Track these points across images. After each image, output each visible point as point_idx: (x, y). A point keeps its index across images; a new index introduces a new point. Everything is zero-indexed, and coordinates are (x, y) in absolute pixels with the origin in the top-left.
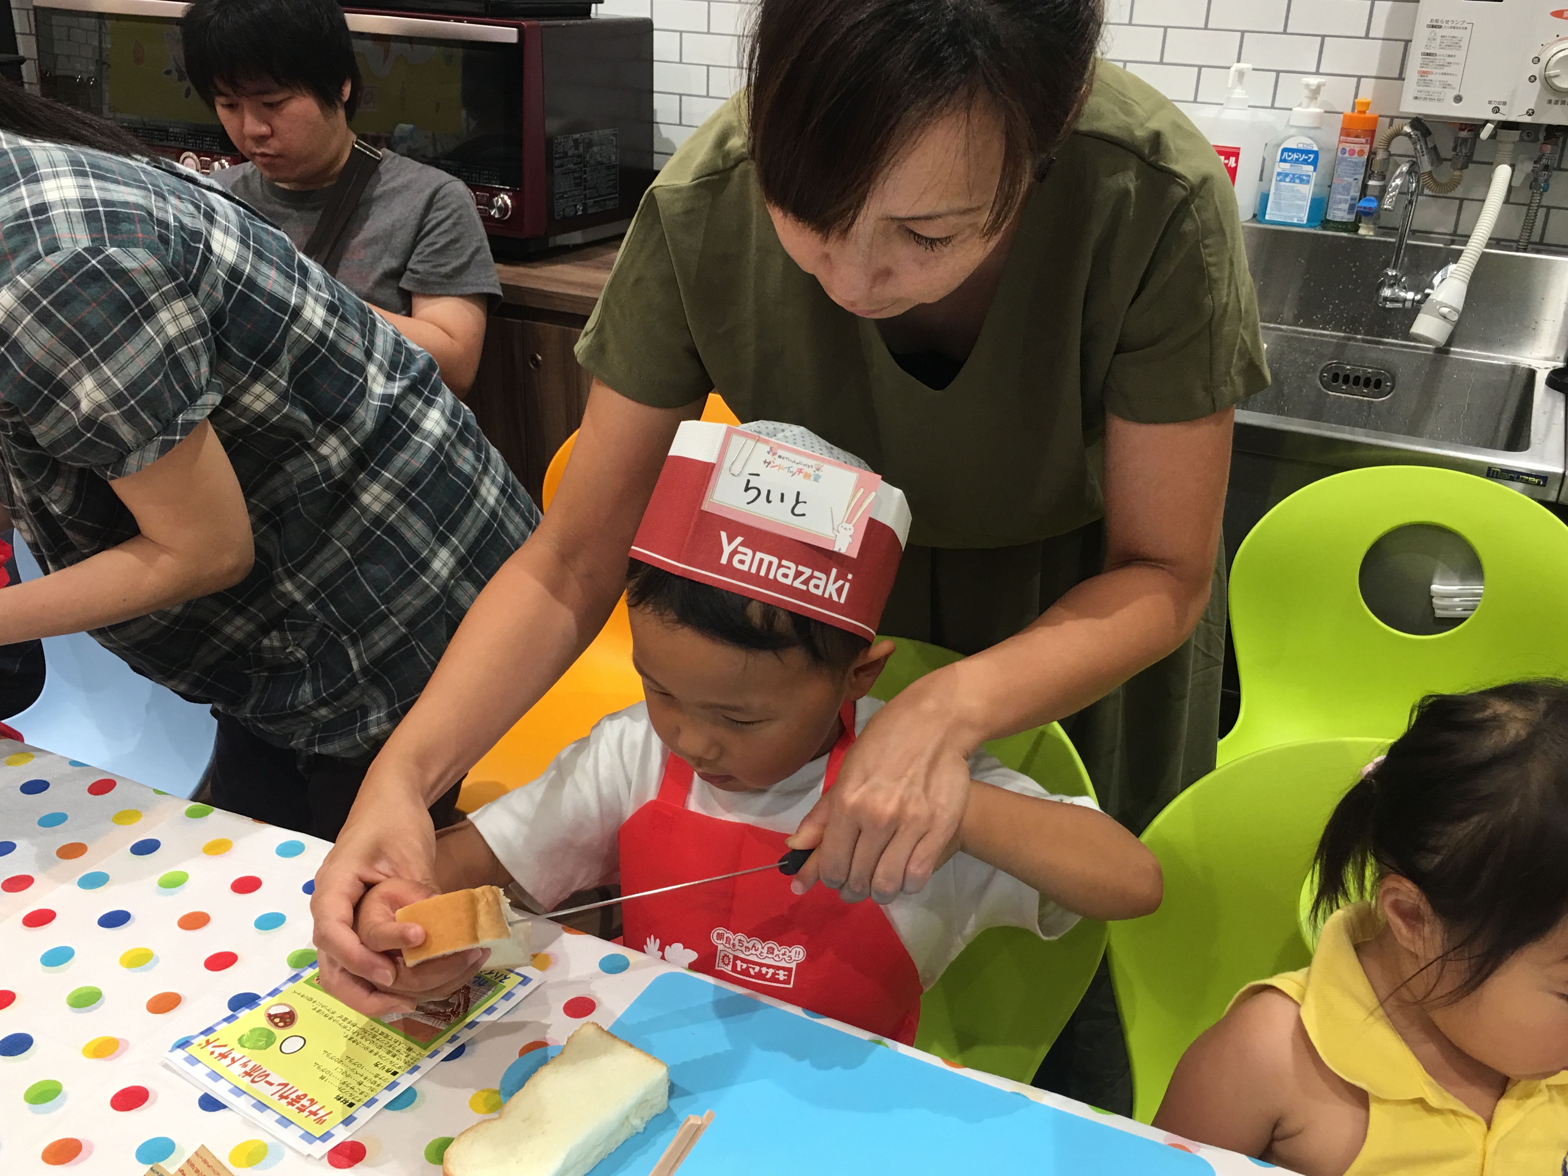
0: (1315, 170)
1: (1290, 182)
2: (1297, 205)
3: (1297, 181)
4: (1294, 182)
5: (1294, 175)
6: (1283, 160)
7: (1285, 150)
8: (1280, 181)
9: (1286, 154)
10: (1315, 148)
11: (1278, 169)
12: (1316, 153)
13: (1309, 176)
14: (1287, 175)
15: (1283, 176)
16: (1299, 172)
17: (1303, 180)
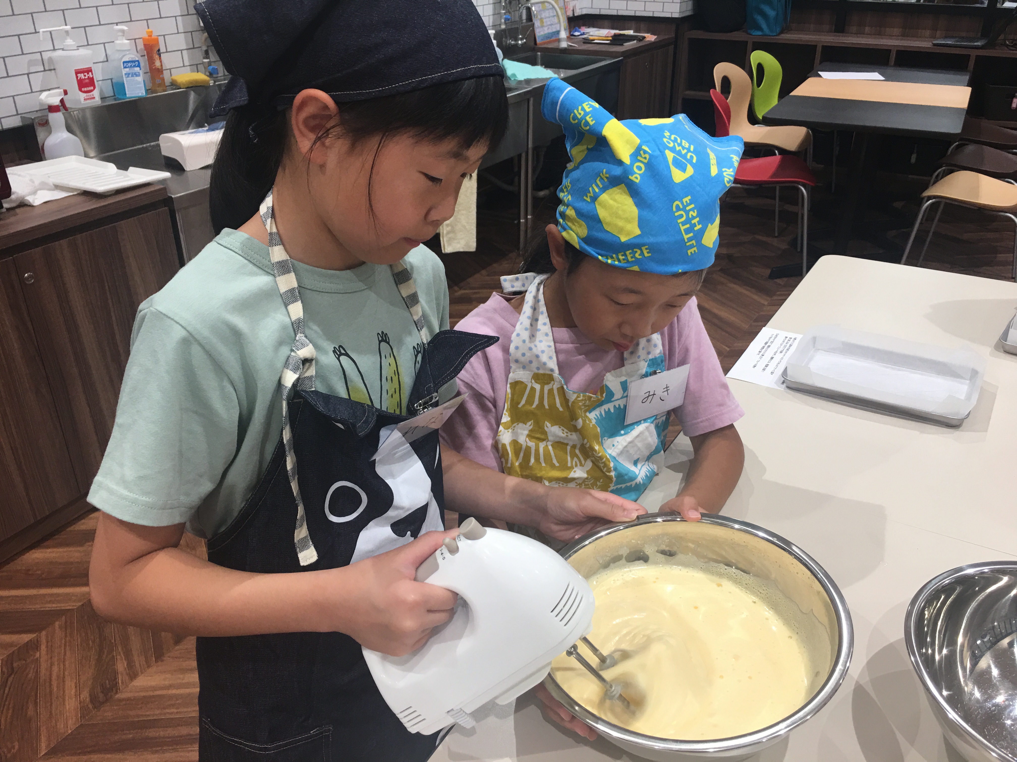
0: (140, 69)
1: (132, 77)
2: (139, 86)
3: (135, 76)
5: (132, 73)
6: (125, 67)
7: (124, 62)
8: (127, 77)
9: (125, 64)
10: (137, 59)
11: (124, 73)
12: (138, 61)
13: (139, 72)
14: (129, 74)
16: (134, 72)
17: (137, 75)
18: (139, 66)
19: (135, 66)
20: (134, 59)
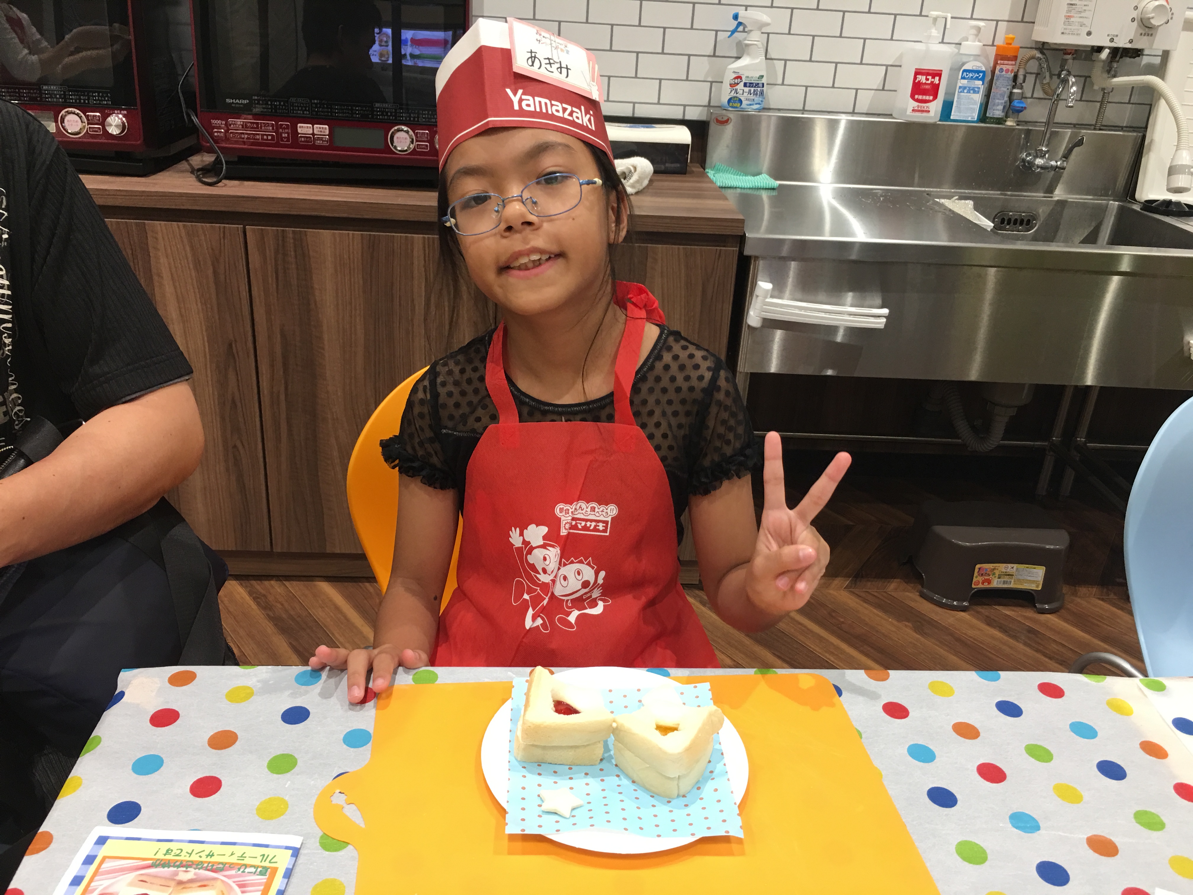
0: (983, 84)
1: (967, 93)
2: (971, 108)
3: (972, 92)
4: (970, 93)
5: (969, 88)
6: (963, 78)
7: (965, 71)
8: (961, 92)
9: (965, 74)
10: (984, 69)
11: (959, 84)
12: (984, 72)
13: (979, 88)
14: (965, 88)
15: (963, 88)
16: (973, 86)
17: (975, 91)
18: (983, 79)
19: (977, 78)
20: (980, 69)
